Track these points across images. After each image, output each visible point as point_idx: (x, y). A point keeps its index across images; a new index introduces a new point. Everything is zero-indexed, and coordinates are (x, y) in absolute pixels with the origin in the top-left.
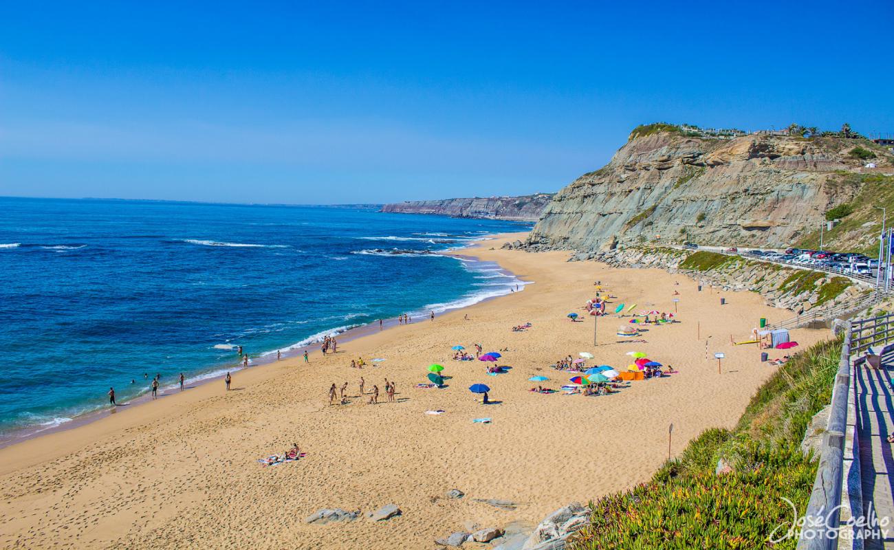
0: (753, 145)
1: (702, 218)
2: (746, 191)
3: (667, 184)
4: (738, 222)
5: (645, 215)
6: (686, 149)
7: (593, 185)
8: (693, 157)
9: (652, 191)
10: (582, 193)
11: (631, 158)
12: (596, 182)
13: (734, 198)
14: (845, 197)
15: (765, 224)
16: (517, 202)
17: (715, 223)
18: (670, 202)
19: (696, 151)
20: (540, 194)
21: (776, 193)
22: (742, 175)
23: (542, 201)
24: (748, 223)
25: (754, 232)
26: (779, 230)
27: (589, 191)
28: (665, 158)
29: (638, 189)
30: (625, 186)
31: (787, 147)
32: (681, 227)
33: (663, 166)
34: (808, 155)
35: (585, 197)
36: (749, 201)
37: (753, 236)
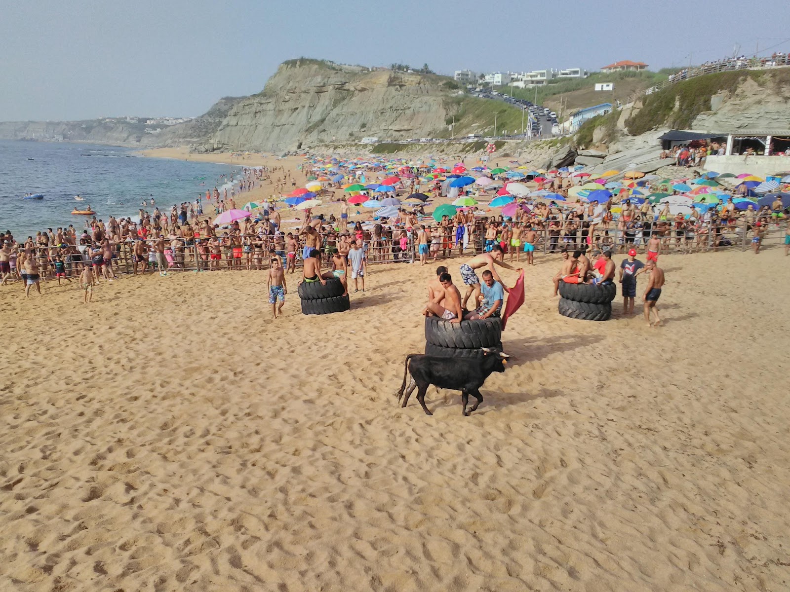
0: (390, 77)
1: (364, 126)
2: (391, 107)
3: (326, 103)
4: (390, 128)
5: (316, 125)
6: (335, 79)
7: (261, 104)
8: (342, 84)
9: (315, 108)
10: (253, 109)
11: (291, 84)
12: (263, 102)
13: (382, 113)
14: (454, 111)
15: (409, 128)
16: (84, 126)
17: (373, 129)
18: (334, 116)
19: (343, 80)
20: (108, 118)
21: (412, 109)
22: (385, 97)
23: (112, 125)
24: (397, 128)
25: (402, 133)
26: (418, 131)
27: (259, 109)
28: (322, 84)
29: (304, 107)
30: (291, 105)
31: (410, 79)
32: (350, 131)
33: (320, 91)
34: (422, 85)
35: (256, 113)
36: (395, 114)
37: (402, 135)
